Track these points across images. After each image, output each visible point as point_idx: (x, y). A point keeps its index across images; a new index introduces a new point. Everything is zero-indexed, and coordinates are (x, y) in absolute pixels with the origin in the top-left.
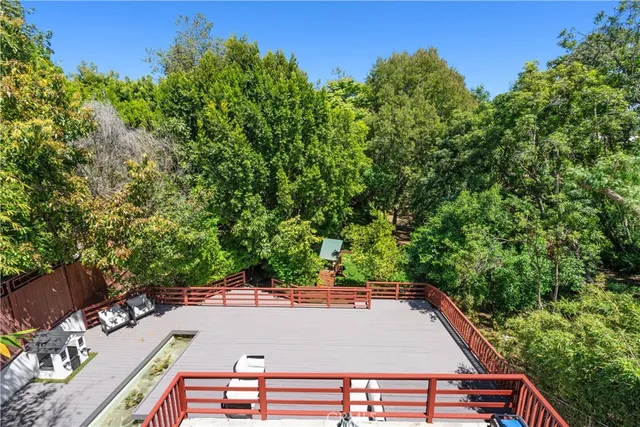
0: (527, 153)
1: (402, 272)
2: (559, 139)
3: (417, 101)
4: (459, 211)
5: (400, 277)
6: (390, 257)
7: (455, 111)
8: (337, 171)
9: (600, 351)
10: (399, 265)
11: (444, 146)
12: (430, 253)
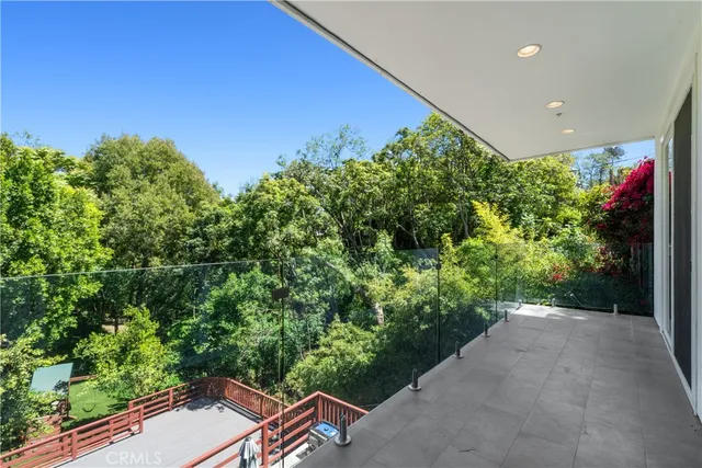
0: (274, 240)
1: (173, 375)
2: (292, 229)
3: (161, 188)
4: (231, 292)
5: (173, 380)
6: (156, 362)
7: (202, 202)
8: (68, 265)
9: (348, 359)
10: (168, 369)
11: (196, 235)
12: (206, 341)
